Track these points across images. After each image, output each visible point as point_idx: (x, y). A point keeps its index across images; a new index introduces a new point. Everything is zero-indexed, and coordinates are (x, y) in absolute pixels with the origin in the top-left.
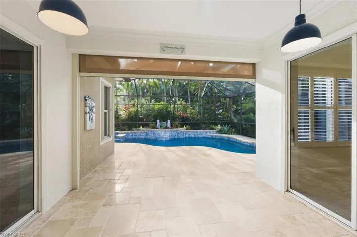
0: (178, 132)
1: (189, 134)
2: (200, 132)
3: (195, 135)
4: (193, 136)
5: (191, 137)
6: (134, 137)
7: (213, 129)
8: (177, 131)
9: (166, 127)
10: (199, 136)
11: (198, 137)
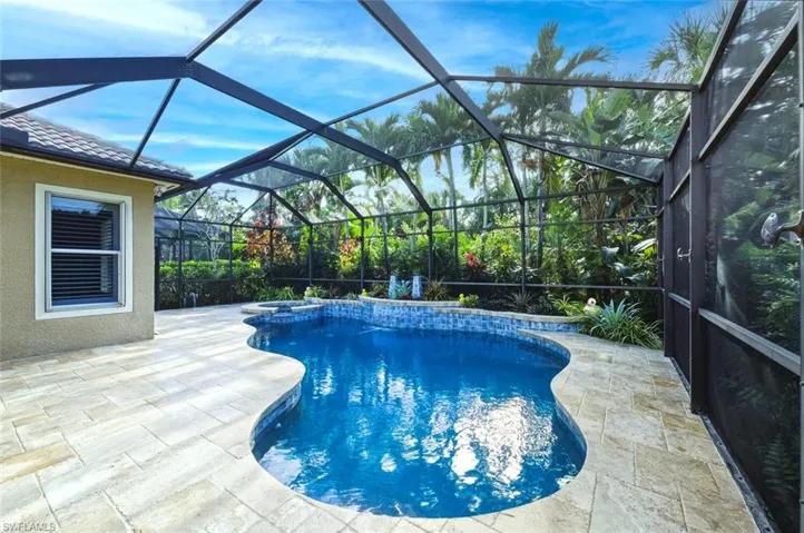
0: (429, 311)
1: (468, 323)
2: (502, 319)
3: (484, 325)
4: (479, 329)
5: (474, 333)
6: (343, 314)
7: (555, 312)
8: (425, 308)
9: (408, 297)
10: (499, 331)
11: (496, 335)
